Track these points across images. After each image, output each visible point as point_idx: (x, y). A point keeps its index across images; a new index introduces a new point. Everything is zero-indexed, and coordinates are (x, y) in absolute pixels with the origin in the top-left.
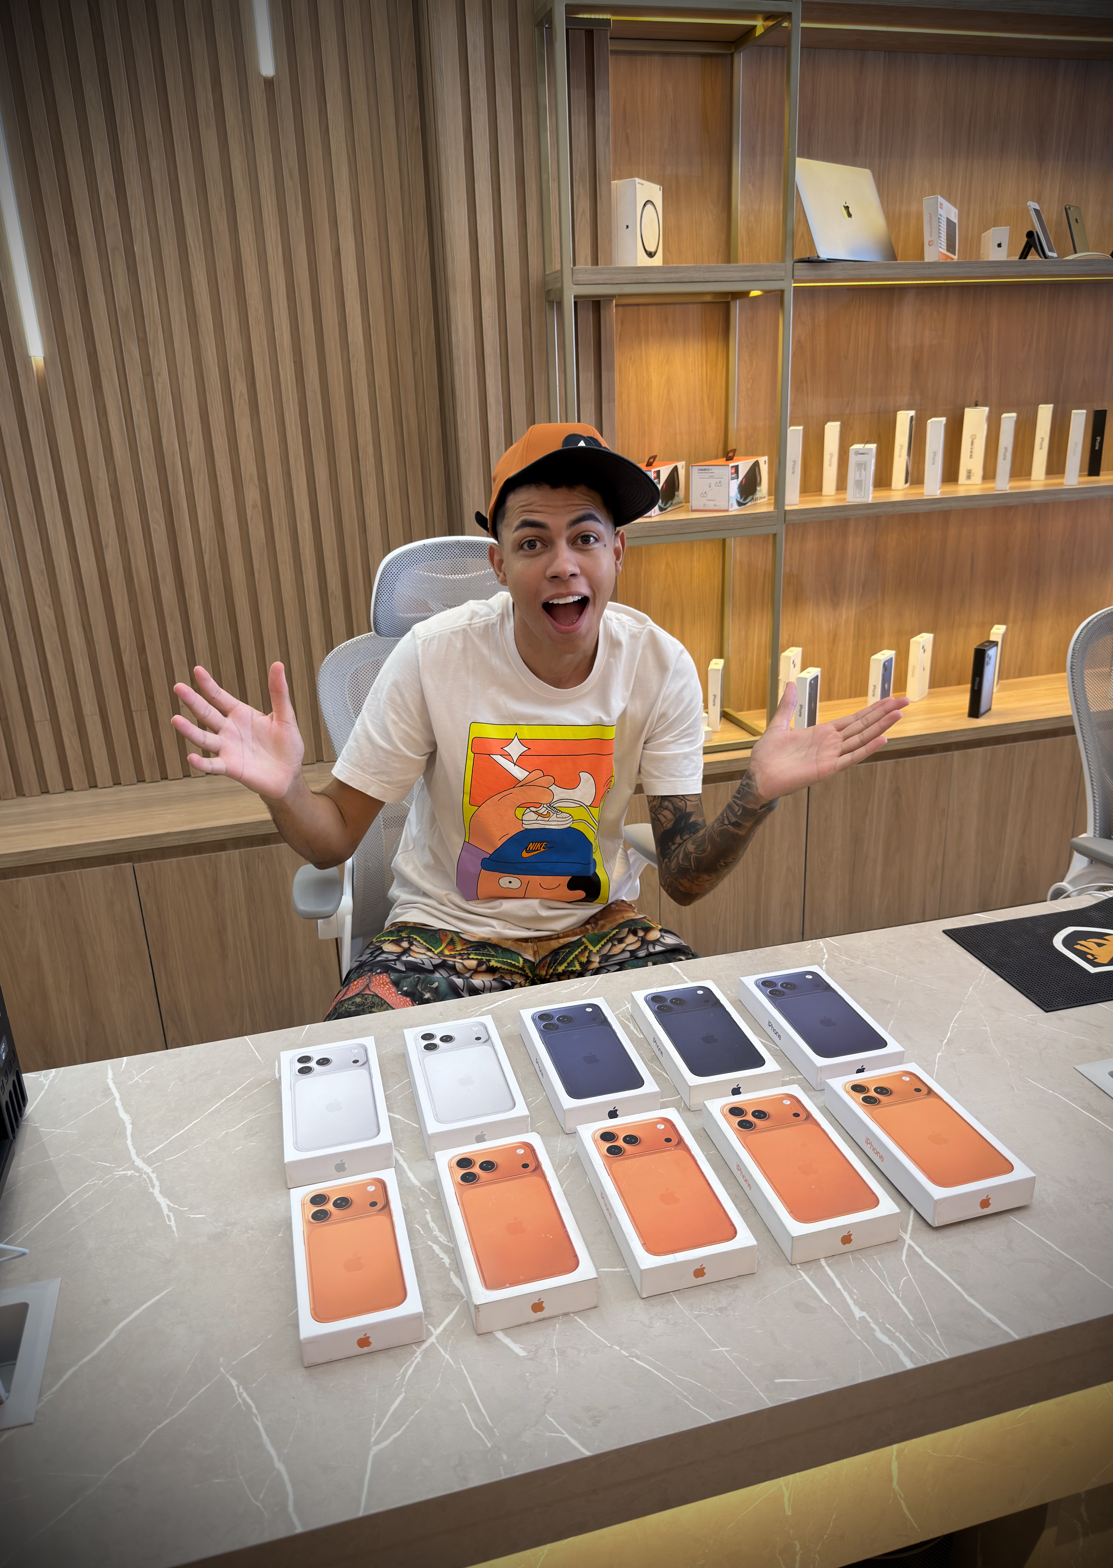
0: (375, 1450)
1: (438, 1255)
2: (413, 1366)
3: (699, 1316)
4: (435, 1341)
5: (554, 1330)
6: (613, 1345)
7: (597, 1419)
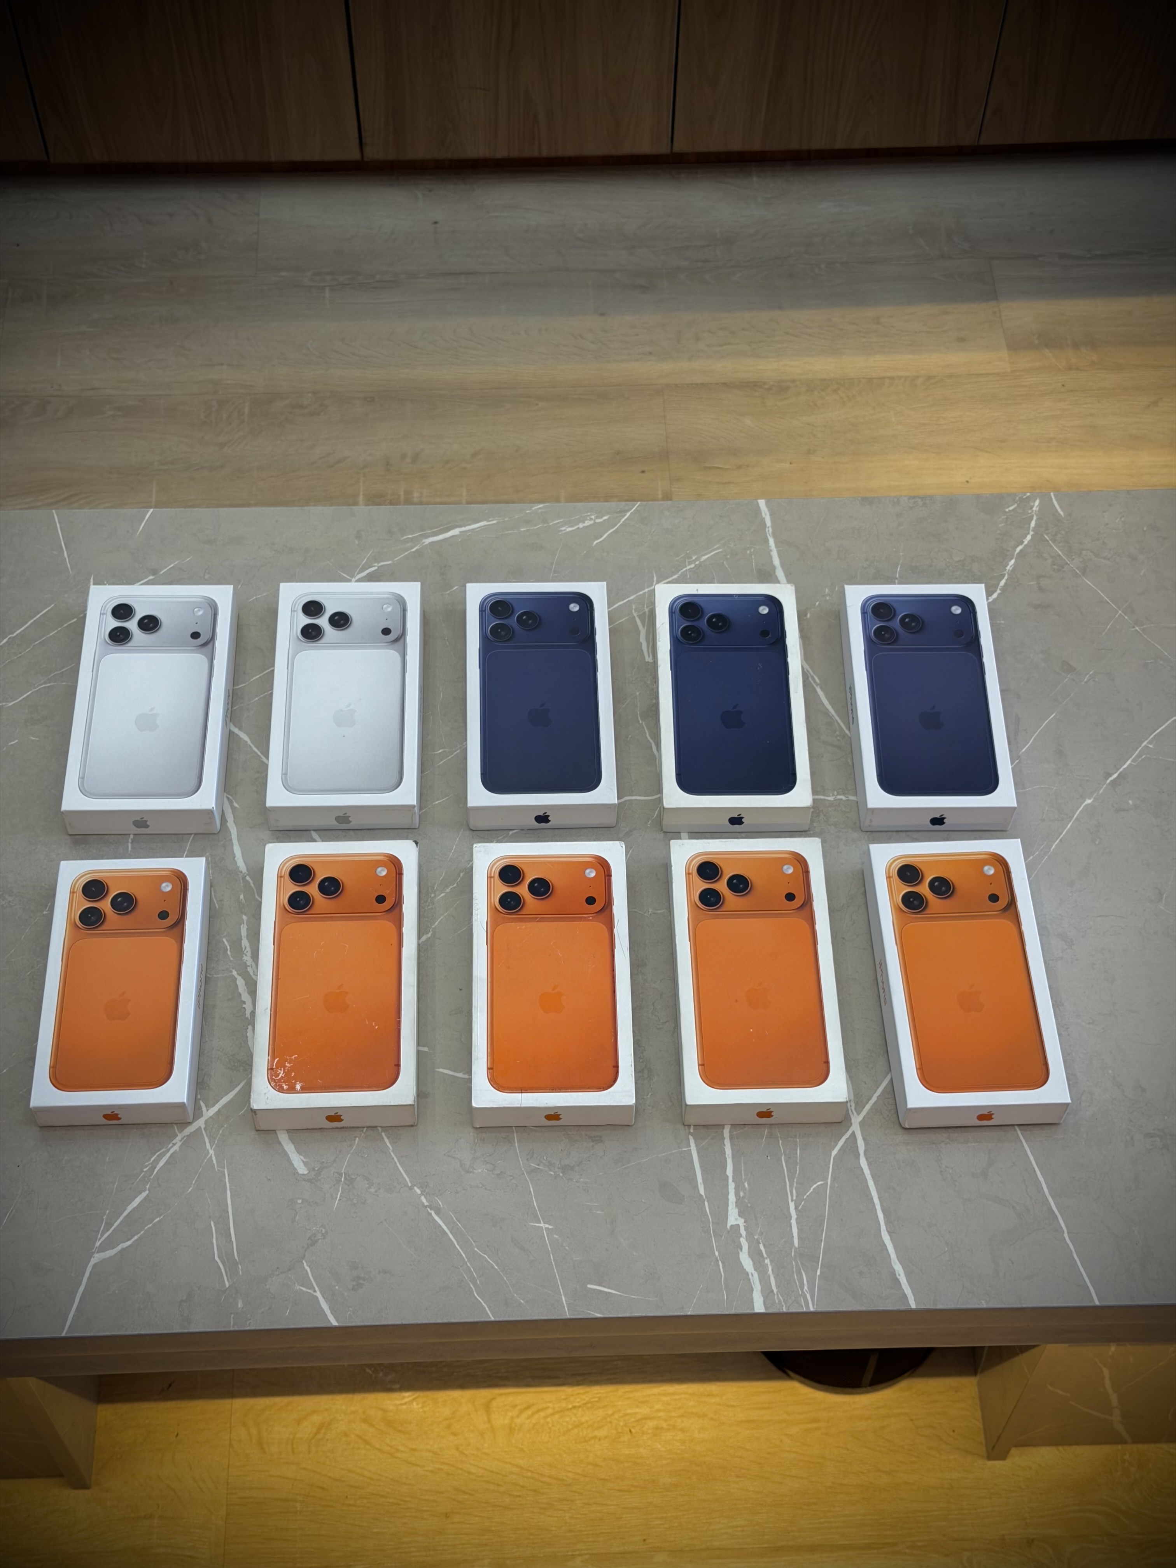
0: (97, 1258)
1: (240, 995)
2: (168, 1155)
3: (534, 1170)
4: (203, 1126)
5: (351, 1146)
6: (415, 1185)
7: (361, 1281)
